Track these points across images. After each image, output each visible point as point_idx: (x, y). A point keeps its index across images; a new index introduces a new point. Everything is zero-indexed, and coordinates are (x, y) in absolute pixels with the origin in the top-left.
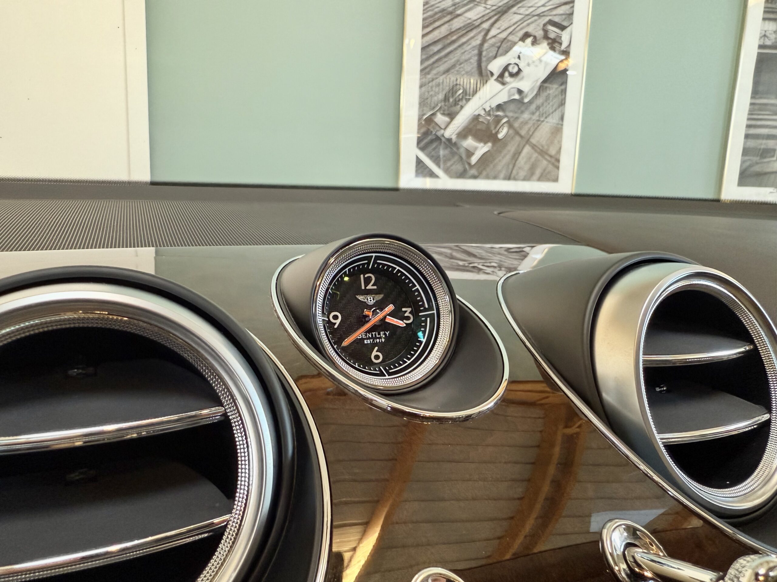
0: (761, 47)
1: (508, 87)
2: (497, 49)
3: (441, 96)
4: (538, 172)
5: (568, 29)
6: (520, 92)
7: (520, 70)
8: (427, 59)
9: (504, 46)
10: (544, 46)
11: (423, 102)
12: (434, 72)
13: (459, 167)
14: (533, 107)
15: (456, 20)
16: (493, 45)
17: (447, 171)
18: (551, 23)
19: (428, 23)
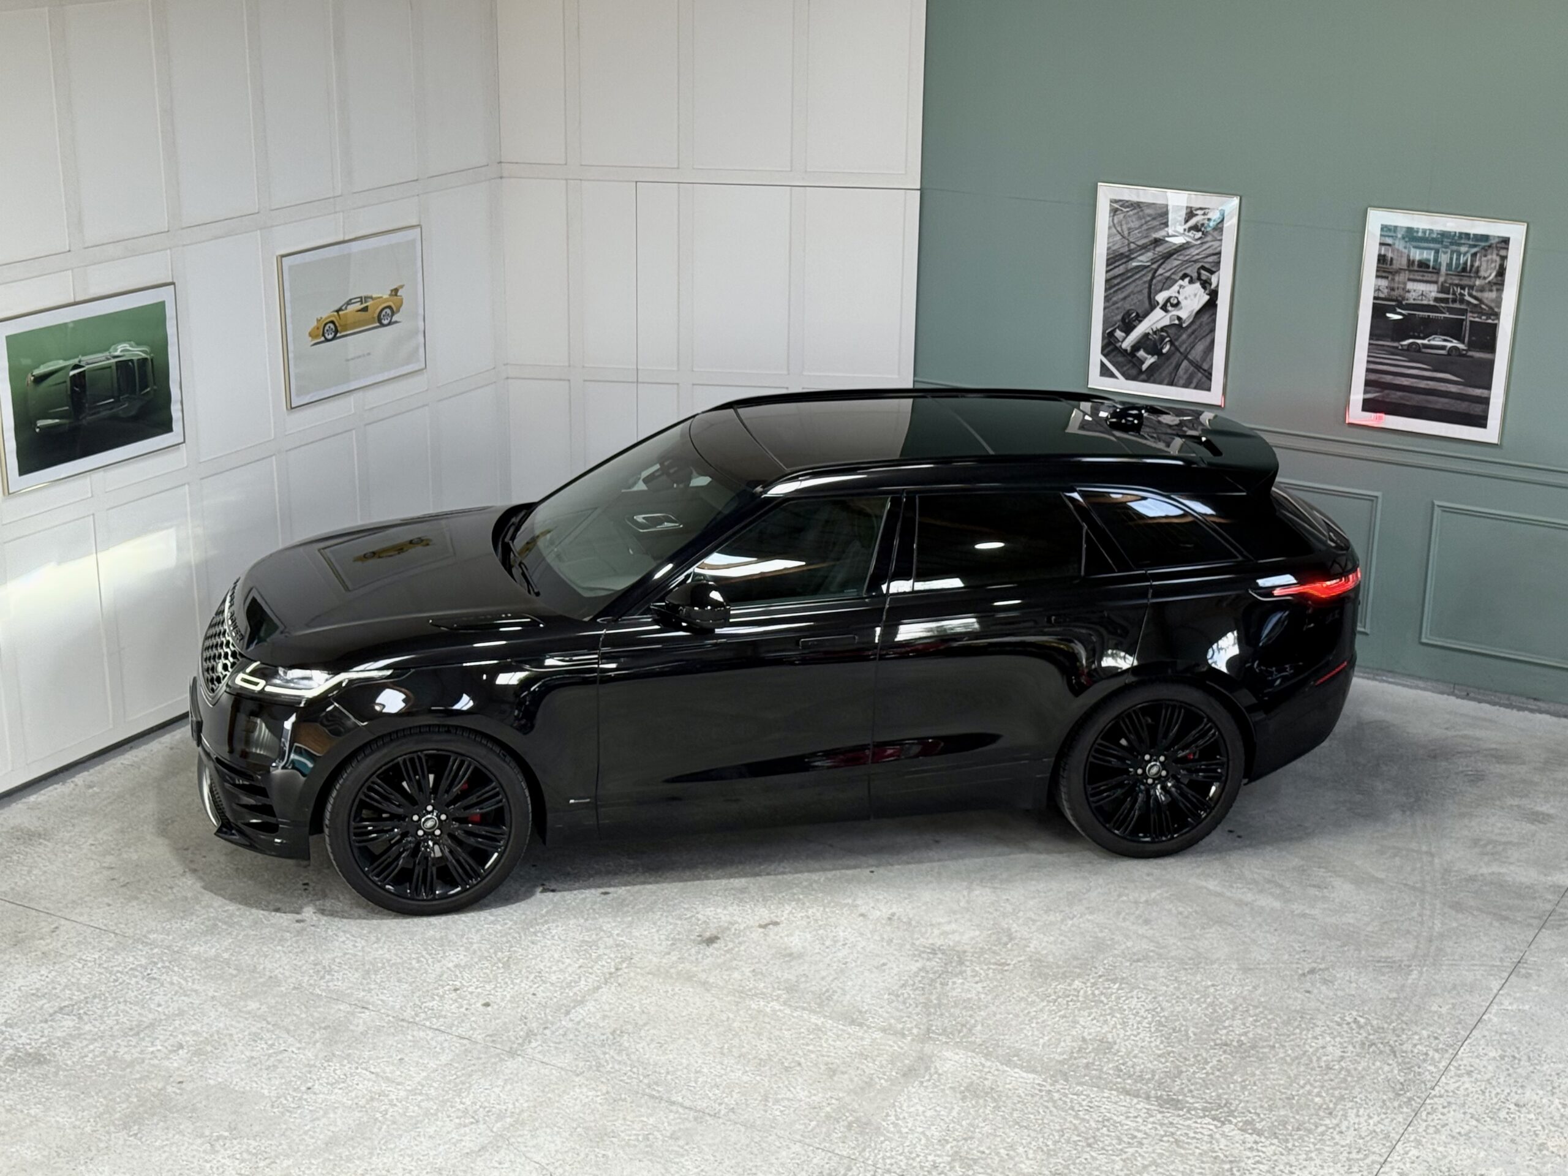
0: (1375, 298)
1: (1170, 314)
2: (1160, 286)
3: (1119, 317)
4: (1195, 381)
5: (1216, 275)
6: (1179, 318)
7: (1178, 303)
8: (1110, 288)
9: (1169, 282)
10: (1198, 285)
11: (1106, 321)
12: (1115, 299)
13: (1134, 372)
14: (1190, 331)
15: (1130, 262)
16: (1159, 281)
17: (1123, 374)
18: (1203, 268)
19: (1109, 262)
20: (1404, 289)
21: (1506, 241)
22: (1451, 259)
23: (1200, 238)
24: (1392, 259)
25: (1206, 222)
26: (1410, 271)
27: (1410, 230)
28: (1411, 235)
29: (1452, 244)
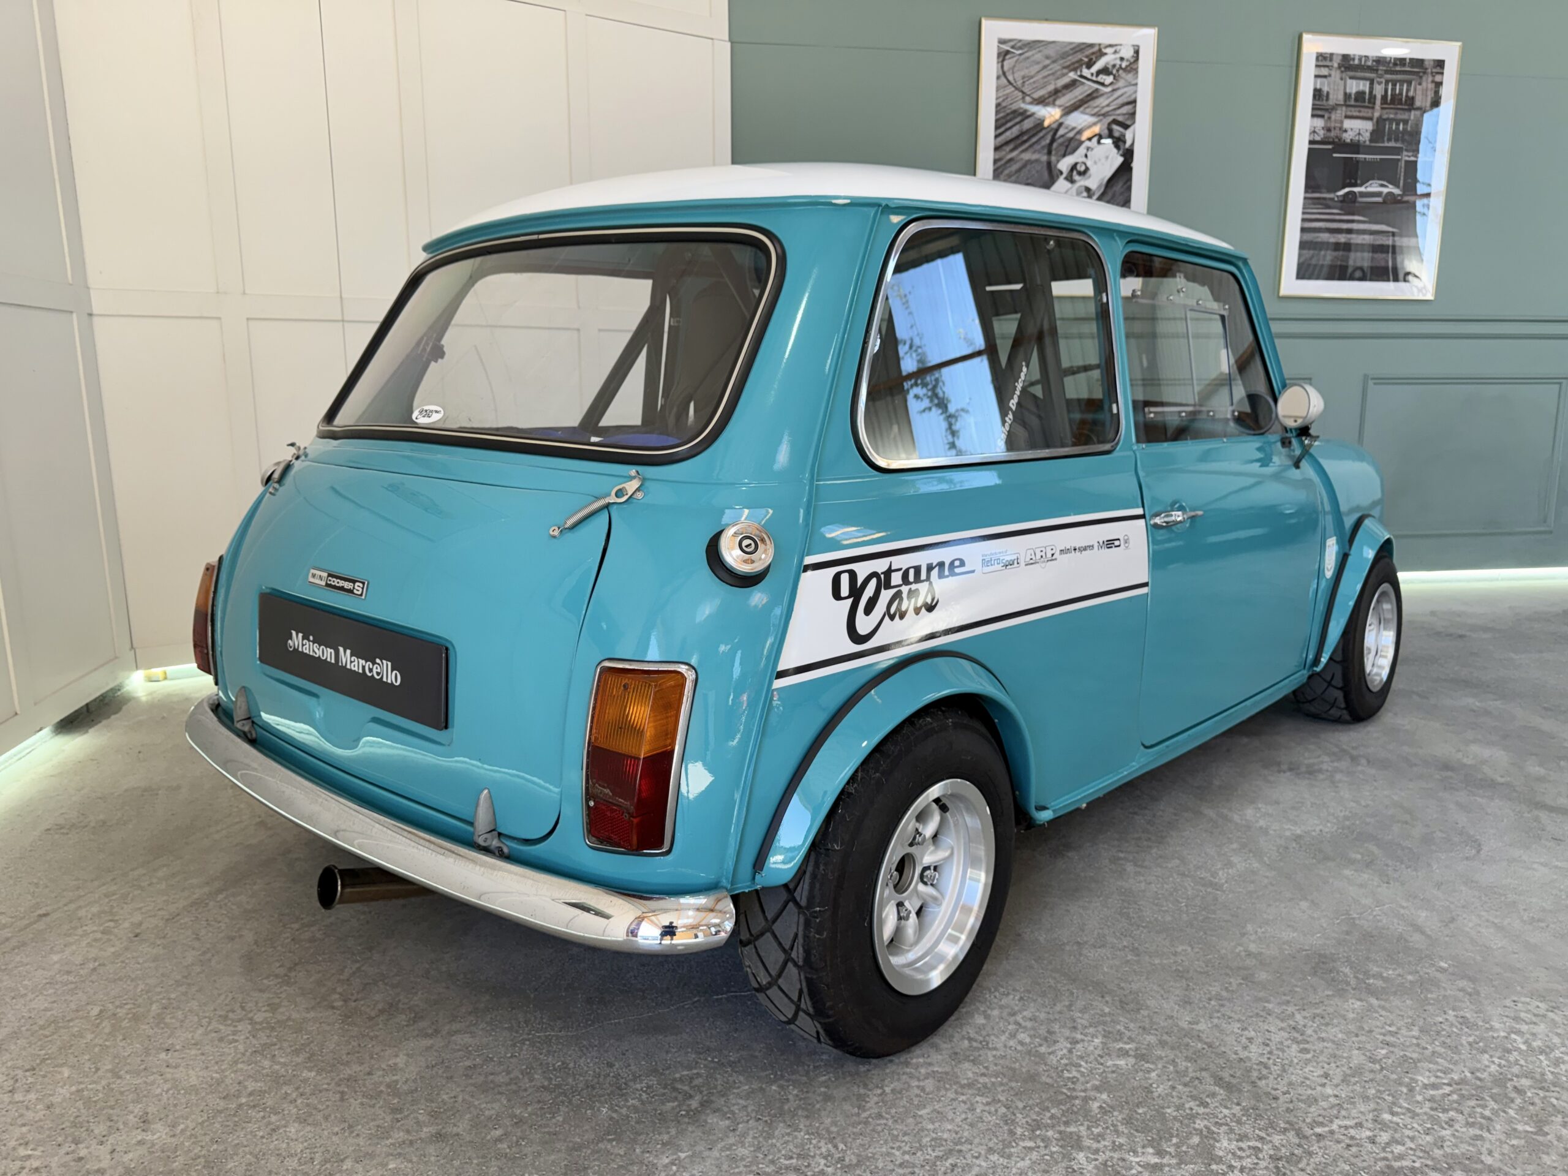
0: (1311, 142)
1: (1076, 186)
2: (1064, 148)
5: (1131, 129)
6: (1087, 190)
7: (1087, 169)
9: (1073, 145)
15: (1026, 121)
16: (1061, 144)
18: (1115, 122)
19: (1000, 124)
20: (1340, 129)
21: (1440, 64)
22: (1386, 91)
23: (1111, 84)
24: (1328, 93)
25: (1118, 62)
26: (1348, 106)
27: (1346, 58)
28: (1348, 65)
29: (1387, 72)
